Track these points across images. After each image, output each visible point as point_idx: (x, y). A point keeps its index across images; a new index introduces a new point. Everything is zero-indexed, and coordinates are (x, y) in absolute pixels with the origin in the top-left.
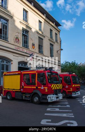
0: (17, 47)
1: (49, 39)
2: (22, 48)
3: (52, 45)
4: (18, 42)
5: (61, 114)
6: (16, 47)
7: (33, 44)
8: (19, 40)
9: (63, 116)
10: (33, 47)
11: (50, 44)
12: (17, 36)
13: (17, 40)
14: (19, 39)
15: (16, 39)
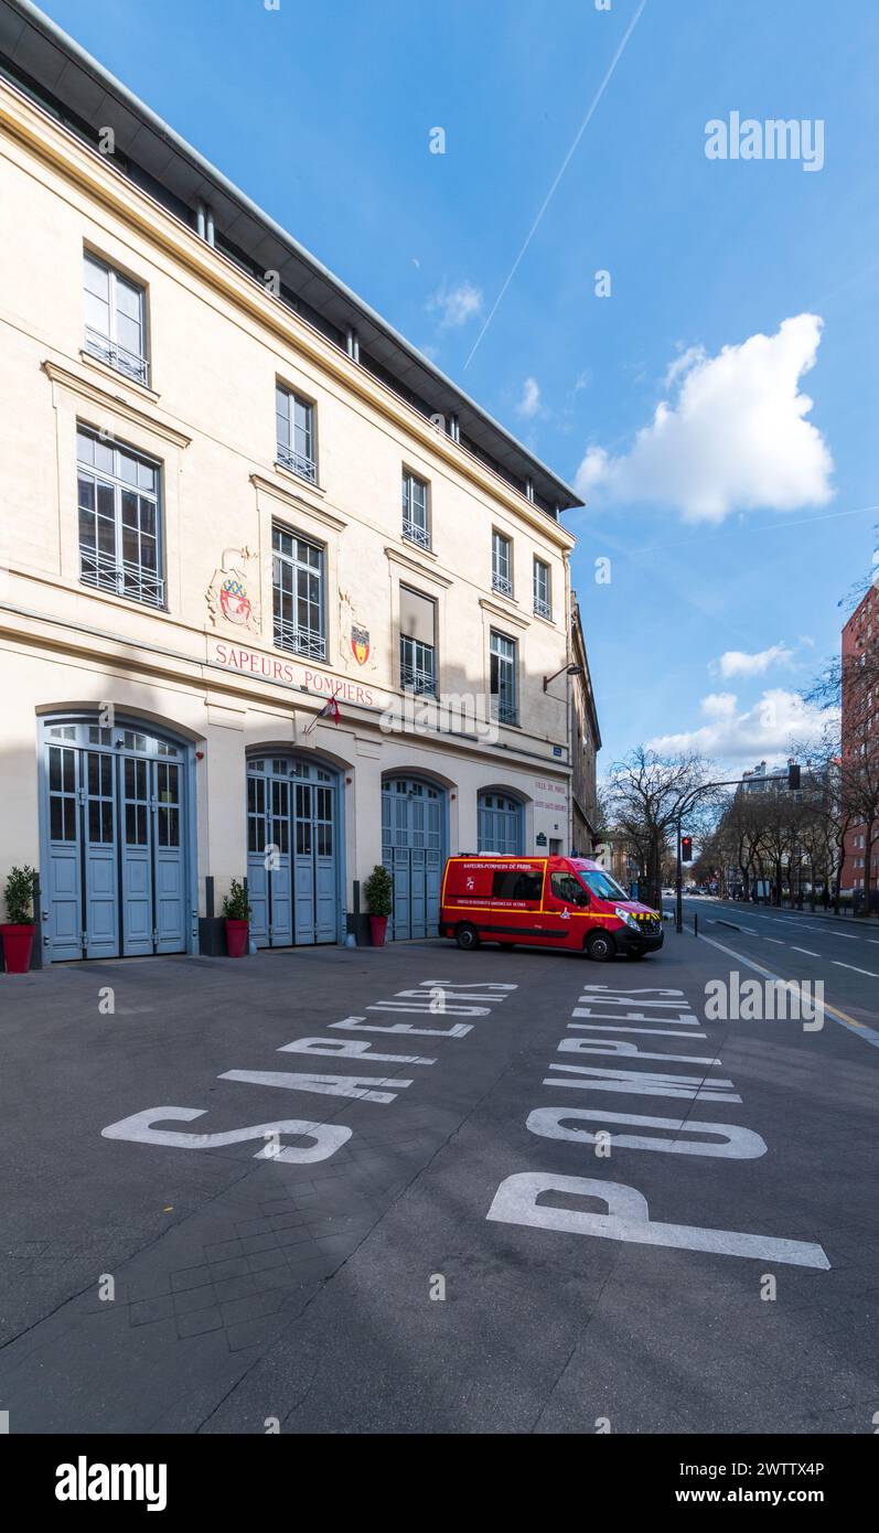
0: (237, 649)
1: (485, 597)
2: (273, 659)
3: (503, 639)
4: (241, 618)
5: (318, 1078)
6: (230, 647)
7: (354, 629)
8: (245, 604)
9: (335, 1091)
10: (361, 649)
11: (492, 633)
12: (232, 576)
13: (234, 603)
14: (252, 596)
15: (225, 594)
